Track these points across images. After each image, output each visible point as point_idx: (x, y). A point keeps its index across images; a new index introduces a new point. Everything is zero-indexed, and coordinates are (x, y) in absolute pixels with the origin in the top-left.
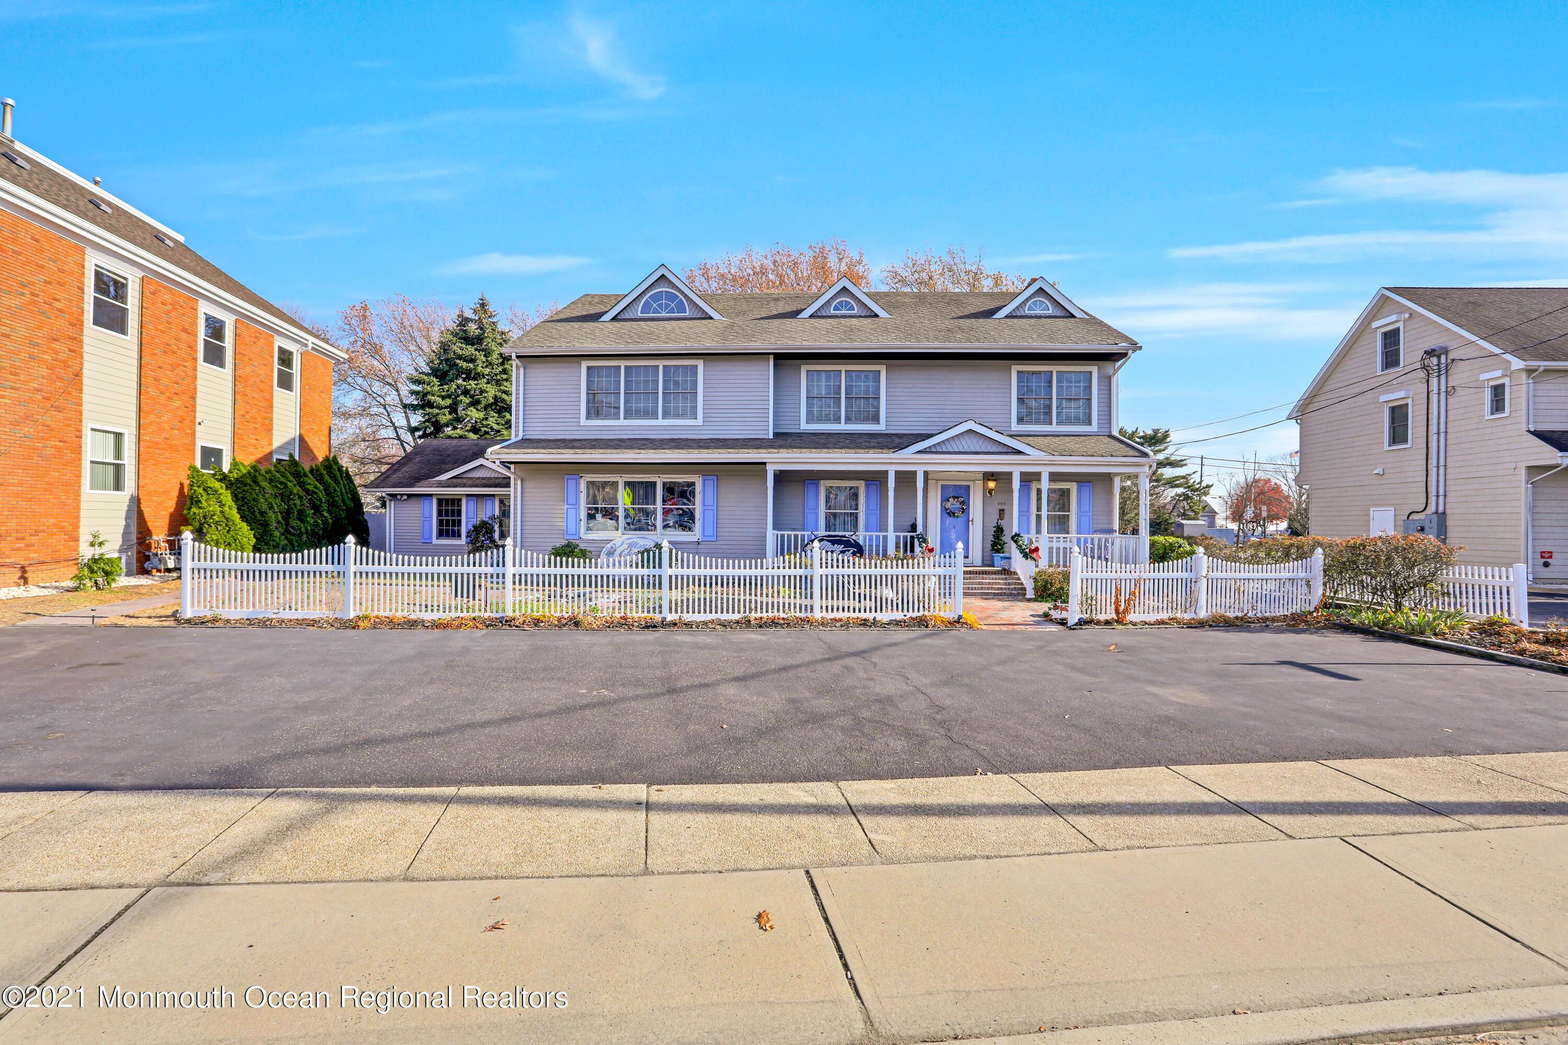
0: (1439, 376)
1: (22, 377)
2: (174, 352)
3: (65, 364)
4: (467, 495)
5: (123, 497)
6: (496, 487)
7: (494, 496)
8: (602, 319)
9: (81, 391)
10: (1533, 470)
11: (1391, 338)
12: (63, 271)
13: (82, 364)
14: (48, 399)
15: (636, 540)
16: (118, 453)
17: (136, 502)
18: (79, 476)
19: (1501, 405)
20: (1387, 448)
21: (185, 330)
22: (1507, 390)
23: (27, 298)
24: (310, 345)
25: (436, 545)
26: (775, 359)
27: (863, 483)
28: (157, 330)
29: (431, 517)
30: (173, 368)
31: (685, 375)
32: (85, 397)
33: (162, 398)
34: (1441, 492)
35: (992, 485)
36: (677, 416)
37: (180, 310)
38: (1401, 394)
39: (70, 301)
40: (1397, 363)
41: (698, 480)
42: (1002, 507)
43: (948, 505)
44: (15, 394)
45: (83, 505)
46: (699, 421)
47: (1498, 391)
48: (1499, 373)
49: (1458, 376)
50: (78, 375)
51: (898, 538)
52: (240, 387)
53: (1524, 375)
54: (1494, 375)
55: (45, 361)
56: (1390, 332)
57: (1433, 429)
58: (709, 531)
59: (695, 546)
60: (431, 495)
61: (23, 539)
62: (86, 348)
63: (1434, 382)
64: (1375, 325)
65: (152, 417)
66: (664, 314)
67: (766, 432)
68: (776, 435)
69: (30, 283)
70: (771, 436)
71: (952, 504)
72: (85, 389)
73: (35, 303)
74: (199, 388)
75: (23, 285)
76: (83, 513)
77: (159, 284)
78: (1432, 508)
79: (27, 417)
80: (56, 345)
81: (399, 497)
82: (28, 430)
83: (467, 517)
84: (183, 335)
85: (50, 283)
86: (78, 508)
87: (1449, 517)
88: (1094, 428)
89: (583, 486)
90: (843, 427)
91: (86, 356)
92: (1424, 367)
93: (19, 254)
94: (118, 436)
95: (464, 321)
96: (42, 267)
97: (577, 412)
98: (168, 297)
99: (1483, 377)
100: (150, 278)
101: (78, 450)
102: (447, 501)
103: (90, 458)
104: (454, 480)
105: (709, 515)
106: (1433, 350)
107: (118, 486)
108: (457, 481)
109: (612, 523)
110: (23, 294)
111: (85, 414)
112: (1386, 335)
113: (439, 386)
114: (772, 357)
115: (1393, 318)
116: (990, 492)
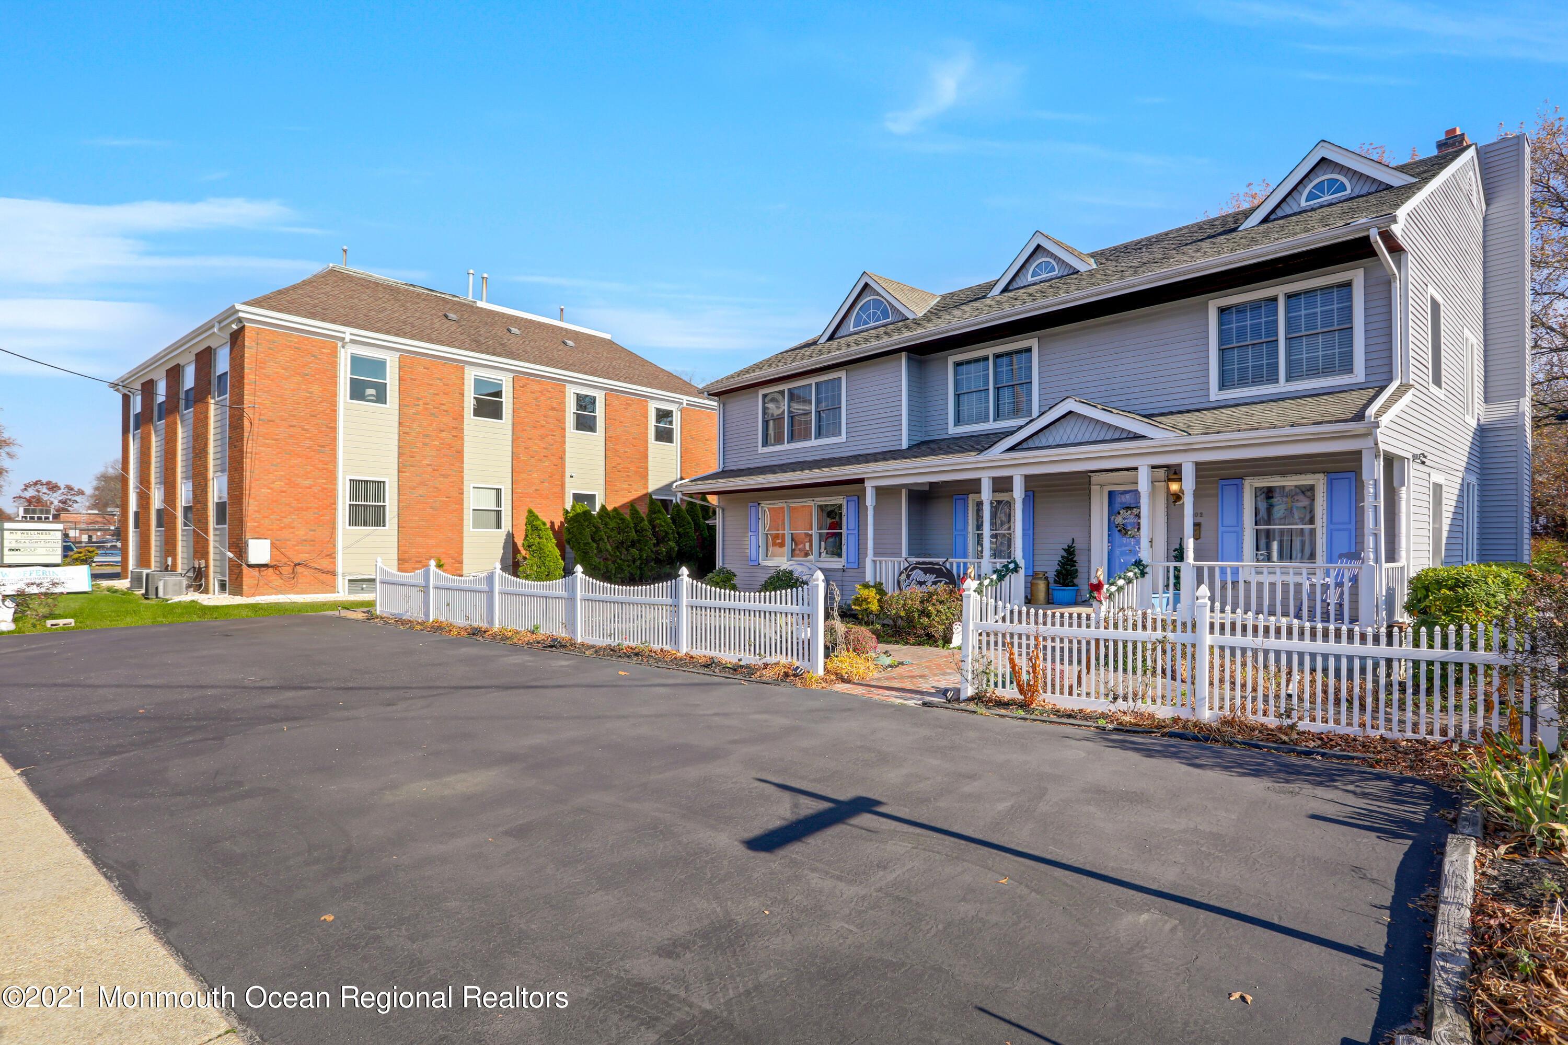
1: (418, 458)
2: (543, 426)
3: (450, 446)
5: (502, 533)
9: (463, 463)
12: (447, 385)
13: (463, 444)
14: (437, 470)
16: (499, 503)
17: (510, 537)
18: (462, 520)
21: (553, 409)
23: (421, 407)
24: (685, 402)
28: (527, 412)
30: (542, 438)
31: (832, 390)
32: (465, 466)
33: (532, 460)
37: (548, 395)
39: (453, 403)
41: (843, 500)
43: (1119, 520)
44: (413, 469)
45: (465, 540)
46: (843, 439)
50: (460, 453)
52: (611, 445)
55: (434, 445)
58: (852, 559)
59: (840, 574)
61: (420, 562)
62: (466, 432)
65: (524, 476)
69: (423, 397)
71: (1124, 519)
72: (465, 461)
73: (427, 409)
74: (567, 449)
75: (418, 399)
76: (465, 545)
77: (528, 379)
79: (422, 483)
80: (443, 434)
82: (422, 491)
84: (552, 413)
85: (437, 394)
86: (462, 542)
91: (466, 438)
93: (415, 380)
94: (498, 491)
96: (431, 385)
98: (536, 387)
100: (518, 376)
101: (460, 502)
103: (472, 508)
107: (498, 526)
110: (418, 405)
111: (466, 478)
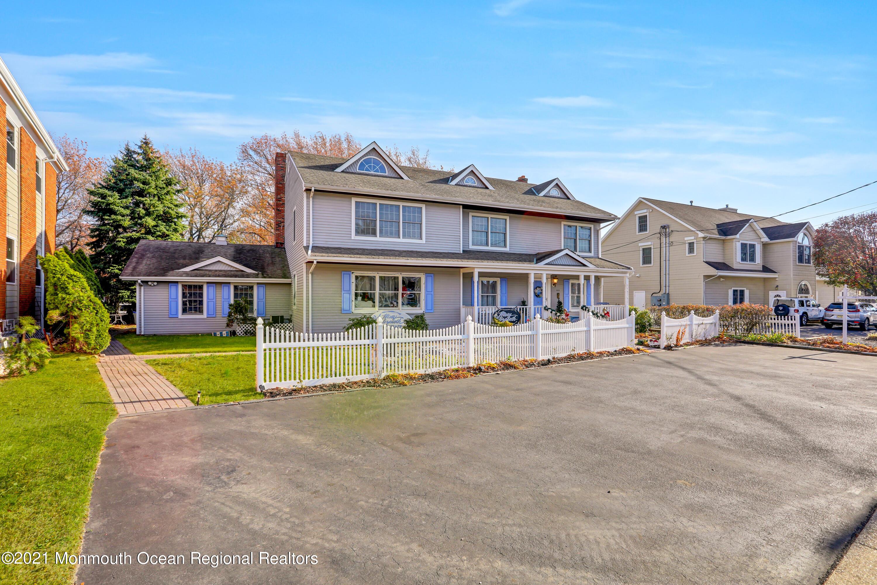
0: (666, 237)
4: (208, 283)
6: (231, 277)
7: (229, 283)
8: (336, 170)
10: (706, 277)
11: (643, 220)
15: (388, 313)
19: (692, 250)
20: (641, 265)
21: (1, 131)
22: (695, 245)
24: (56, 157)
25: (181, 319)
26: (463, 208)
27: (499, 279)
29: (177, 297)
31: (414, 212)
34: (668, 285)
35: (555, 281)
36: (409, 237)
38: (649, 243)
40: (646, 230)
41: (422, 277)
42: (558, 292)
43: (537, 291)
46: (424, 241)
47: (691, 245)
48: (693, 238)
49: (674, 238)
51: (535, 308)
53: (702, 239)
54: (690, 239)
56: (642, 216)
57: (663, 258)
58: (429, 308)
60: (177, 282)
63: (663, 239)
64: (636, 213)
66: (372, 172)
67: (458, 249)
68: (463, 251)
70: (461, 252)
74: (7, 185)
78: (663, 291)
81: (150, 283)
83: (208, 298)
87: (670, 295)
88: (592, 254)
89: (353, 279)
90: (489, 248)
92: (660, 233)
95: (129, 153)
97: (349, 230)
99: (686, 239)
102: (190, 287)
104: (196, 271)
105: (429, 297)
106: (665, 226)
108: (198, 272)
109: (370, 303)
112: (640, 218)
113: (119, 199)
114: (461, 206)
115: (645, 211)
116: (555, 284)
